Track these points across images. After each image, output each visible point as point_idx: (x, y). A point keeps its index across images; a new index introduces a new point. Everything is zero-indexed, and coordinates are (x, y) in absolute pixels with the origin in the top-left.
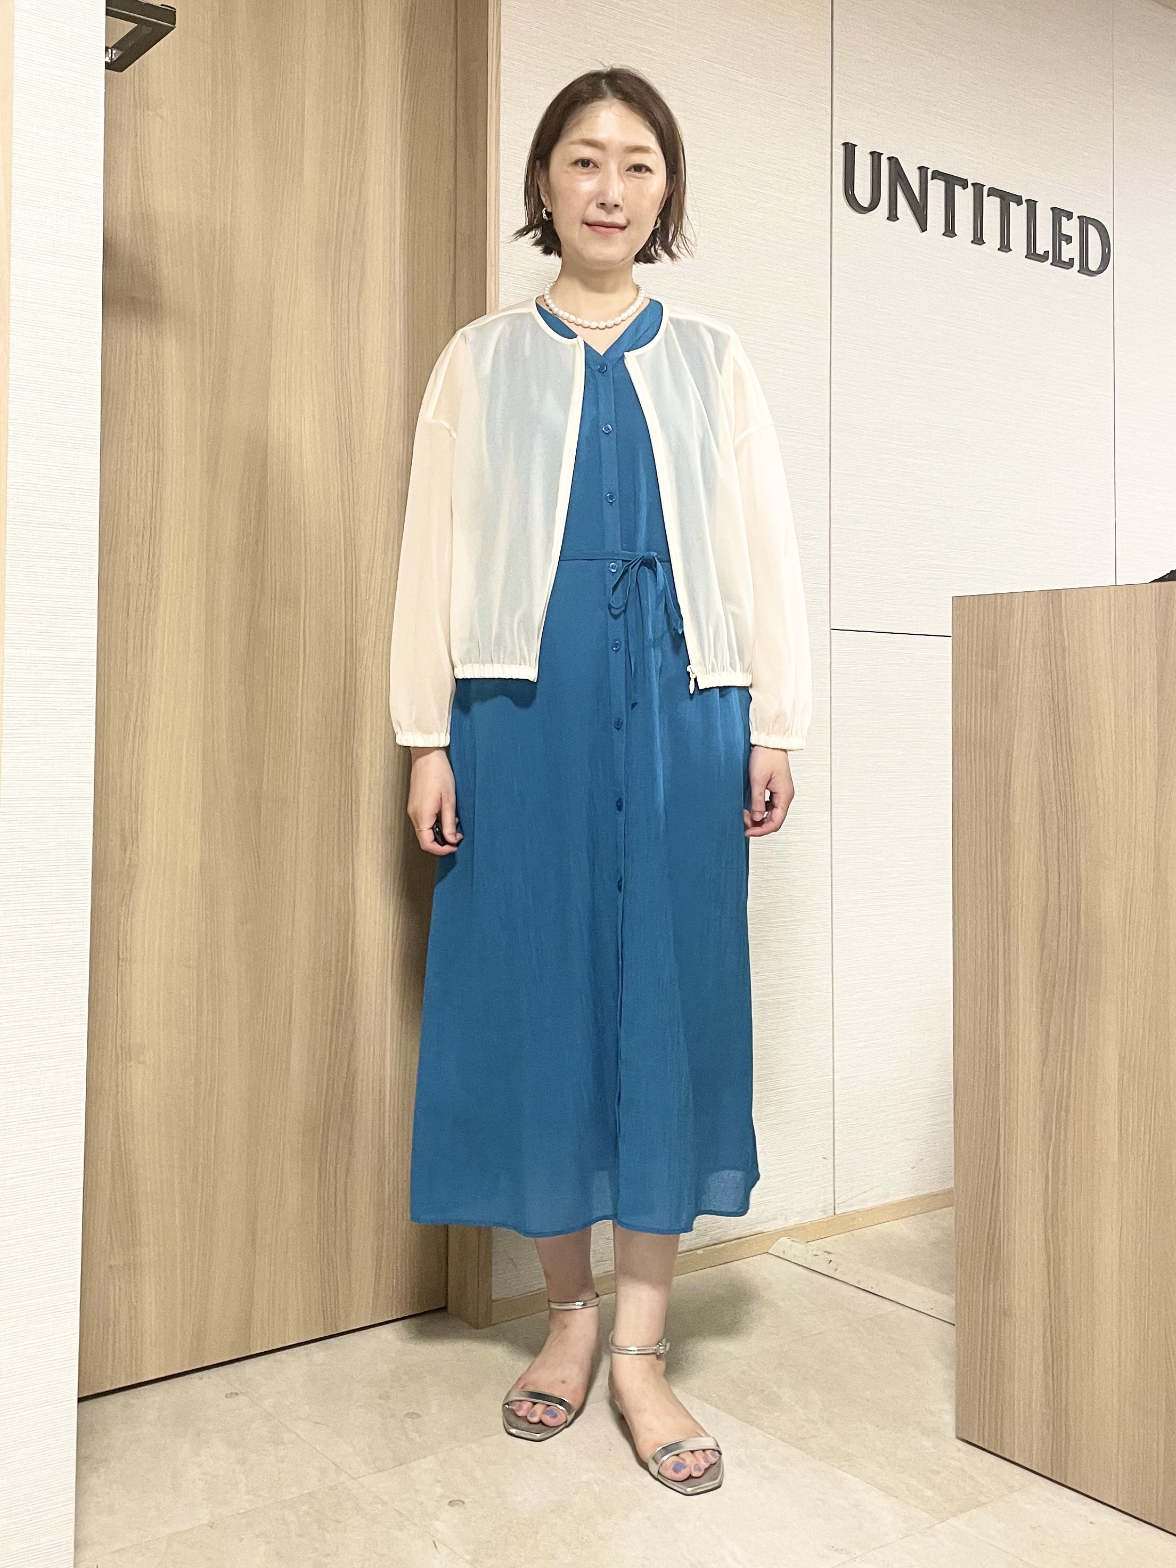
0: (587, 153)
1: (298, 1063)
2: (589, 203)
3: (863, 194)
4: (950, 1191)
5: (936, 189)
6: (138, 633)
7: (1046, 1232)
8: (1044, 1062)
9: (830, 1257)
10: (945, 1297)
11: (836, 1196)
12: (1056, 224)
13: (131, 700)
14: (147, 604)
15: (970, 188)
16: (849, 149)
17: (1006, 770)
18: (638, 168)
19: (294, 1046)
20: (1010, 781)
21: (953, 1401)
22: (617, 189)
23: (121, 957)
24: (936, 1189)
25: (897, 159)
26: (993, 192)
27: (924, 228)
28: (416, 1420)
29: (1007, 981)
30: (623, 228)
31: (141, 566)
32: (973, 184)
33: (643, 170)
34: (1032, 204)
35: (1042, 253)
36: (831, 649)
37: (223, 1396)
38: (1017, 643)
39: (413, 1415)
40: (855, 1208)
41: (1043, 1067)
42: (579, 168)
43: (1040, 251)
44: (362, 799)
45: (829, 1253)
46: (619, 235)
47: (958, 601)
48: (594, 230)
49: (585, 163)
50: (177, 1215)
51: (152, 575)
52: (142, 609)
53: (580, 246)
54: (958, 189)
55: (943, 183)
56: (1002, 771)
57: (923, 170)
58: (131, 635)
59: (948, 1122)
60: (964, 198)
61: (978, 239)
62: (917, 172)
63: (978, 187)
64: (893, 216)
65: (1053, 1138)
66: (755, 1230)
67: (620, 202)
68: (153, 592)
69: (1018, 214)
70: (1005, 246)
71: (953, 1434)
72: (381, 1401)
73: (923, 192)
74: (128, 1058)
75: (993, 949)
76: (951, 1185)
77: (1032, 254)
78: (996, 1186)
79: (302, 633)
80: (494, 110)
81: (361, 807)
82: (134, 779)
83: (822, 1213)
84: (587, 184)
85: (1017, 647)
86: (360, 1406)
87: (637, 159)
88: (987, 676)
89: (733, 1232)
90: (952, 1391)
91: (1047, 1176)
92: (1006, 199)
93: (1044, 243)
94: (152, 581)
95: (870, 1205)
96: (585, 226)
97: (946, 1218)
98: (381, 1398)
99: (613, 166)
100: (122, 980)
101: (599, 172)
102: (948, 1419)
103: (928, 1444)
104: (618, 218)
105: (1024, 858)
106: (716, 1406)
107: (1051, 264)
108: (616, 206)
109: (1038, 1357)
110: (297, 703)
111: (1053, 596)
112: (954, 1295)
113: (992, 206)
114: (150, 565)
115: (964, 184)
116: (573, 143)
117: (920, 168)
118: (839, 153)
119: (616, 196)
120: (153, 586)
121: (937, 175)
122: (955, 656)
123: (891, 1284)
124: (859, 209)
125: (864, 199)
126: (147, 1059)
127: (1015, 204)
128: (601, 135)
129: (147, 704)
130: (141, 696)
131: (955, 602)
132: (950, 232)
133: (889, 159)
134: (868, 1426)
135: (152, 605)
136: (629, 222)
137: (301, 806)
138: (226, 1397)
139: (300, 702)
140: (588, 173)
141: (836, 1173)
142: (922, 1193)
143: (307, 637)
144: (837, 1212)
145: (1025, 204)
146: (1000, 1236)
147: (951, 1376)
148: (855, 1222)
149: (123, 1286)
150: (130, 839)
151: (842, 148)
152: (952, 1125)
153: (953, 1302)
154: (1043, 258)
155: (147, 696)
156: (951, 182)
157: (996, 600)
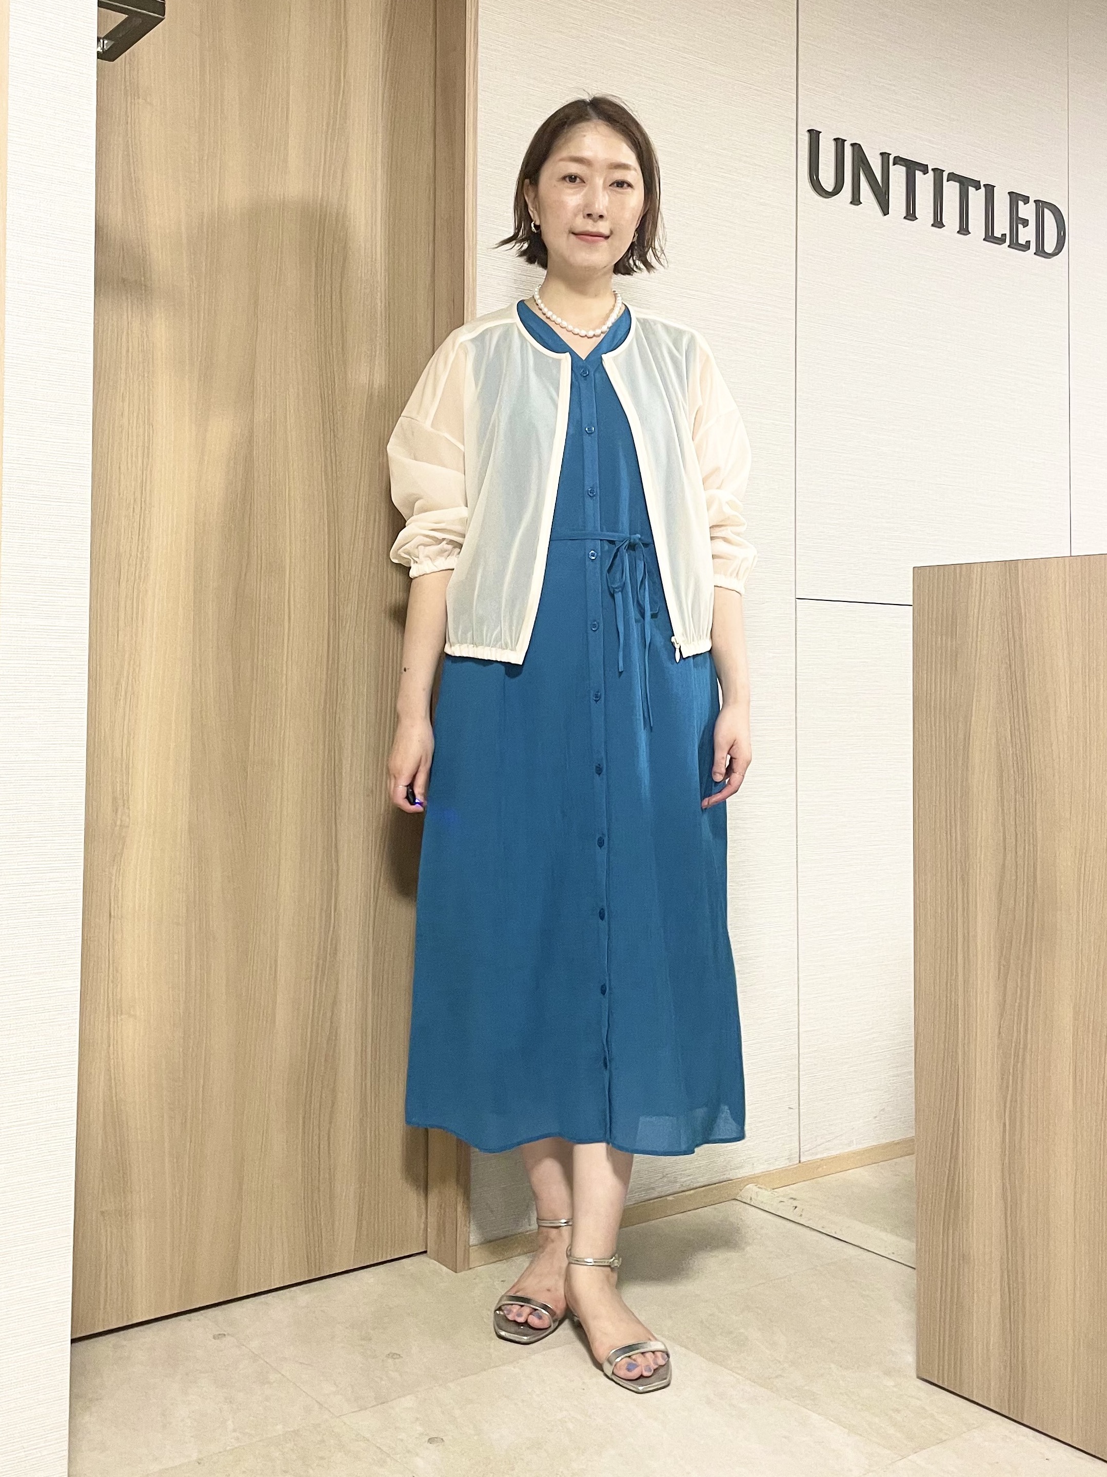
0: (574, 168)
1: (283, 1015)
2: (576, 215)
3: (827, 179)
4: (912, 1140)
5: (898, 174)
6: (129, 602)
7: (1003, 1178)
8: (1002, 1015)
9: (795, 1203)
10: (905, 1242)
11: (802, 1145)
12: (1014, 208)
13: (122, 667)
14: (137, 574)
15: (931, 173)
16: (814, 135)
17: (965, 735)
18: (620, 184)
19: (279, 999)
20: (969, 744)
21: (914, 1342)
22: (603, 201)
23: (112, 914)
24: (897, 1138)
25: (859, 145)
26: (952, 177)
27: (885, 212)
28: (397, 1360)
29: (966, 939)
30: (607, 237)
31: (132, 538)
32: (933, 170)
33: (625, 185)
34: (990, 189)
35: (1000, 236)
36: (796, 618)
37: (211, 1337)
38: (976, 611)
39: (393, 1356)
40: (819, 1156)
41: (1001, 1019)
42: (567, 184)
43: (997, 234)
44: (344, 762)
45: (795, 1199)
46: (604, 244)
47: (918, 571)
48: (579, 238)
49: (572, 178)
50: (167, 1164)
51: (142, 547)
52: (133, 578)
53: (567, 253)
54: (918, 174)
55: (904, 169)
56: (961, 736)
57: (885, 156)
58: (122, 604)
59: (910, 1073)
60: (925, 183)
61: (938, 223)
62: (879, 158)
63: (938, 172)
64: (856, 200)
65: (1010, 1089)
66: (725, 1177)
67: (605, 213)
68: (144, 563)
69: (976, 198)
70: (964, 229)
71: (913, 1374)
72: (363, 1342)
73: (885, 177)
74: (119, 1012)
75: (953, 907)
76: (911, 1134)
77: (990, 237)
78: (955, 1134)
79: (286, 604)
80: (472, 99)
81: (344, 771)
82: (125, 742)
83: (787, 1161)
84: (572, 198)
85: (976, 615)
86: (343, 1347)
87: (619, 175)
88: (946, 644)
89: (701, 1179)
90: (912, 1333)
91: (1005, 1125)
92: (965, 183)
93: (1002, 227)
94: (142, 552)
95: (834, 1153)
96: (572, 236)
97: (907, 1166)
98: (363, 1339)
99: (599, 182)
100: (113, 937)
101: (584, 186)
102: (909, 1359)
103: (891, 1383)
104: (603, 227)
105: (982, 819)
106: (686, 1348)
107: (1009, 246)
108: (601, 217)
109: (996, 1299)
110: (282, 670)
111: (1010, 566)
112: (915, 1240)
113: (951, 190)
114: (141, 537)
115: (924, 169)
116: (562, 160)
117: (882, 154)
118: (805, 139)
119: (601, 207)
120: (143, 558)
121: (898, 160)
122: (916, 626)
123: (854, 1230)
124: (824, 194)
125: (828, 184)
126: (138, 1013)
127: (974, 189)
128: (587, 154)
129: (137, 670)
130: (132, 662)
131: (915, 572)
132: (911, 215)
133: (853, 145)
134: (833, 1366)
135: (142, 575)
136: (612, 232)
137: (286, 769)
138: (214, 1338)
139: (285, 669)
140: (575, 188)
141: (801, 1122)
142: (884, 1141)
143: (292, 607)
144: (803, 1160)
145: (983, 189)
146: (959, 1182)
147: (912, 1317)
148: (820, 1169)
149: (115, 1231)
150: (120, 801)
151: (807, 134)
152: (913, 1076)
153: (913, 1246)
154: (1001, 240)
155: (138, 663)
156: (912, 167)
157: (955, 569)
